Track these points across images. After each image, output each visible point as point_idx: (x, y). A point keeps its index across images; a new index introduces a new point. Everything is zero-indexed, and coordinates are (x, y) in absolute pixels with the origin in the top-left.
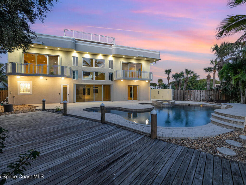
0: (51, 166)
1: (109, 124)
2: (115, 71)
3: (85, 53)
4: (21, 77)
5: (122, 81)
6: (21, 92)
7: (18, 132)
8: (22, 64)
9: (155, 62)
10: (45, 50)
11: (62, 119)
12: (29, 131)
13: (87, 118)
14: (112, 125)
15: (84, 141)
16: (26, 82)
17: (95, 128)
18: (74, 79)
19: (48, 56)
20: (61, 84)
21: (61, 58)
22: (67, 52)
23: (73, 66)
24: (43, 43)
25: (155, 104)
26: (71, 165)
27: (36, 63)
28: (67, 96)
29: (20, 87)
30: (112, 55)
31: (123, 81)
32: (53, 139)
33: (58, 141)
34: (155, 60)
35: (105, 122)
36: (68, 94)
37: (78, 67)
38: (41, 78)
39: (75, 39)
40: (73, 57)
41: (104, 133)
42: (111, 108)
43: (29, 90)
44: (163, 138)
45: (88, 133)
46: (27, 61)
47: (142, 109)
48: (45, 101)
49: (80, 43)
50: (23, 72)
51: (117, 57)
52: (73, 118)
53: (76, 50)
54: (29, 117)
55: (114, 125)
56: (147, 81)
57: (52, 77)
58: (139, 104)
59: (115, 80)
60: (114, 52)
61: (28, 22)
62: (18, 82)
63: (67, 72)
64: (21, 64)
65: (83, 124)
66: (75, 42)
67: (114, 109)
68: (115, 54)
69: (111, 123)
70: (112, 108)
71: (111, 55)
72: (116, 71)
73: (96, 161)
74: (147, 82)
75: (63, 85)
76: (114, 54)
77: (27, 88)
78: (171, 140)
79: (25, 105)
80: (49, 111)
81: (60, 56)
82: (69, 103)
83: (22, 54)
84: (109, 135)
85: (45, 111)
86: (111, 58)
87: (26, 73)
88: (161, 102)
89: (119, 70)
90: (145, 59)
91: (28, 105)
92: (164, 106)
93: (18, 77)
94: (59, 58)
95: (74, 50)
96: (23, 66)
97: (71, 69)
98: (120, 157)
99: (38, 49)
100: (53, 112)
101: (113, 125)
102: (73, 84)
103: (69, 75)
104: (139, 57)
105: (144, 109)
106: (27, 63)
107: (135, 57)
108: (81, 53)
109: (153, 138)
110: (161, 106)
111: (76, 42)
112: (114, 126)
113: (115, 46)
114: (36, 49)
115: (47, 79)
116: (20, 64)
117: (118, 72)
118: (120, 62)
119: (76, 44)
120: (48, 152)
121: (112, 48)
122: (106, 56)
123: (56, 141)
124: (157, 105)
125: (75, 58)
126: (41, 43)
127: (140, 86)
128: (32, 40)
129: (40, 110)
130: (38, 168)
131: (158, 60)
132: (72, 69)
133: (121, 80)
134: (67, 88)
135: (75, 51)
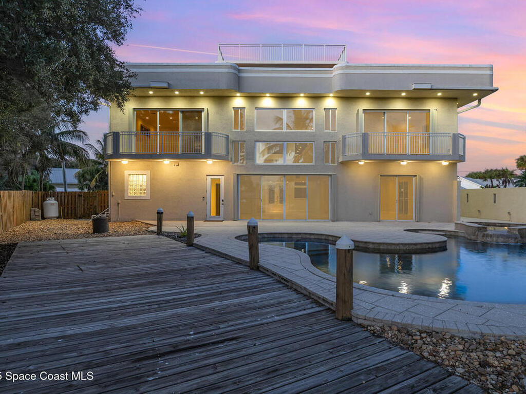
0: (69, 332)
1: (264, 271)
2: (341, 137)
3: (262, 95)
4: (129, 161)
5: (362, 163)
6: (131, 193)
7: (80, 269)
8: (133, 133)
9: (476, 103)
10: (176, 99)
11: (178, 253)
12: (98, 269)
13: (226, 255)
14: (269, 276)
15: (174, 299)
16: (139, 172)
17: (224, 278)
18: (236, 164)
19: (182, 112)
20: (207, 175)
21: (208, 114)
22: (221, 98)
23: (234, 130)
24: (168, 83)
25: (460, 234)
26: (102, 338)
27: (158, 131)
28: (221, 205)
29: (129, 183)
30: (331, 93)
31: (365, 163)
32: (122, 288)
33: (126, 292)
34: (475, 95)
35: (258, 267)
36: (223, 200)
37: (246, 132)
38: (167, 162)
39: (237, 64)
40: (233, 108)
41: (230, 291)
42: (313, 237)
43: (145, 190)
44: (365, 319)
45: (199, 286)
46: (146, 126)
47: (398, 244)
48: (162, 213)
49: (248, 74)
50: (134, 151)
51: (348, 97)
52: (201, 252)
53: (239, 91)
54: (123, 245)
55: (273, 275)
56: (445, 163)
57: (188, 160)
58: (405, 230)
59: (342, 163)
60: (337, 85)
61: (111, 44)
62: (126, 173)
63: (218, 146)
64: (131, 133)
65: (208, 266)
66: (237, 72)
67: (321, 239)
68: (341, 91)
69: (268, 271)
70: (316, 237)
71: (331, 95)
72: (344, 138)
73: (154, 341)
74: (445, 166)
75: (211, 179)
76: (340, 89)
77: (141, 186)
78: (387, 329)
79: (137, 221)
80: (169, 235)
81: (206, 110)
82: (222, 221)
83: (134, 113)
84: (238, 296)
85: (163, 235)
86: (330, 102)
87: (141, 152)
88: (478, 227)
89: (355, 132)
90: (439, 94)
91: (142, 222)
92: (489, 239)
93: (125, 162)
94: (204, 115)
95: (236, 91)
96: (134, 138)
97: (227, 137)
98: (210, 343)
99: (161, 98)
100: (174, 239)
101: (271, 274)
102: (232, 175)
103: (222, 152)
104: (415, 90)
105: (402, 244)
106: (148, 131)
107: (403, 91)
108: (253, 97)
109: (340, 318)
110: (480, 239)
111: (239, 71)
112: (272, 277)
113: (342, 68)
114: (157, 98)
115: (178, 165)
116: (129, 133)
117: (348, 140)
118: (358, 110)
119: (239, 77)
120: (89, 309)
121: (332, 76)
122: (316, 98)
123: (123, 293)
124: (466, 236)
125: (239, 110)
126: (165, 85)
127: (421, 179)
128: (130, 80)
129: (153, 232)
130: (50, 331)
131: (485, 93)
132: (231, 137)
133: (359, 160)
134: (220, 184)
135: (238, 94)
